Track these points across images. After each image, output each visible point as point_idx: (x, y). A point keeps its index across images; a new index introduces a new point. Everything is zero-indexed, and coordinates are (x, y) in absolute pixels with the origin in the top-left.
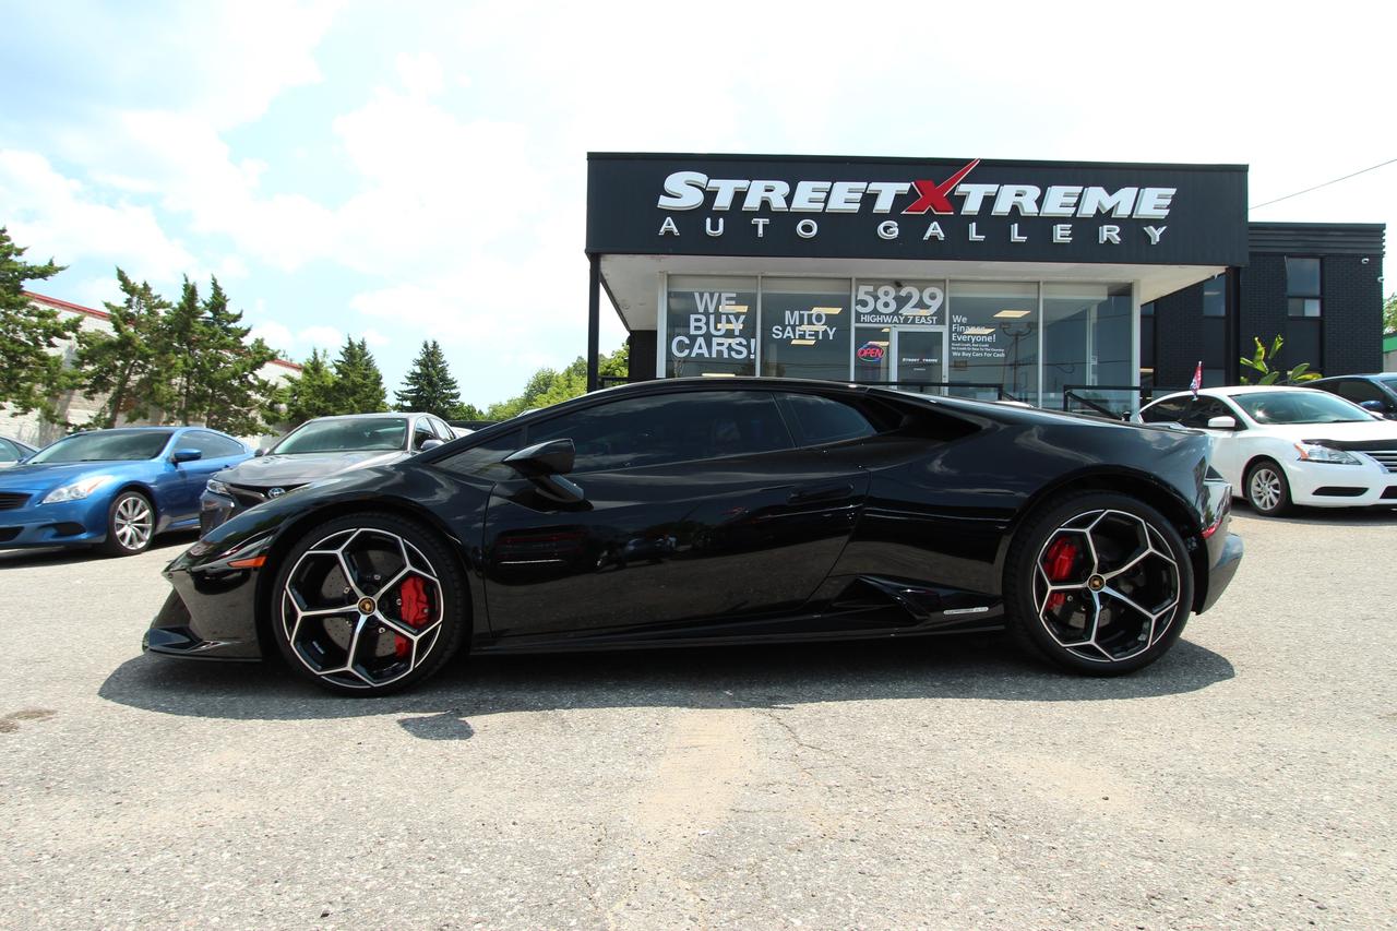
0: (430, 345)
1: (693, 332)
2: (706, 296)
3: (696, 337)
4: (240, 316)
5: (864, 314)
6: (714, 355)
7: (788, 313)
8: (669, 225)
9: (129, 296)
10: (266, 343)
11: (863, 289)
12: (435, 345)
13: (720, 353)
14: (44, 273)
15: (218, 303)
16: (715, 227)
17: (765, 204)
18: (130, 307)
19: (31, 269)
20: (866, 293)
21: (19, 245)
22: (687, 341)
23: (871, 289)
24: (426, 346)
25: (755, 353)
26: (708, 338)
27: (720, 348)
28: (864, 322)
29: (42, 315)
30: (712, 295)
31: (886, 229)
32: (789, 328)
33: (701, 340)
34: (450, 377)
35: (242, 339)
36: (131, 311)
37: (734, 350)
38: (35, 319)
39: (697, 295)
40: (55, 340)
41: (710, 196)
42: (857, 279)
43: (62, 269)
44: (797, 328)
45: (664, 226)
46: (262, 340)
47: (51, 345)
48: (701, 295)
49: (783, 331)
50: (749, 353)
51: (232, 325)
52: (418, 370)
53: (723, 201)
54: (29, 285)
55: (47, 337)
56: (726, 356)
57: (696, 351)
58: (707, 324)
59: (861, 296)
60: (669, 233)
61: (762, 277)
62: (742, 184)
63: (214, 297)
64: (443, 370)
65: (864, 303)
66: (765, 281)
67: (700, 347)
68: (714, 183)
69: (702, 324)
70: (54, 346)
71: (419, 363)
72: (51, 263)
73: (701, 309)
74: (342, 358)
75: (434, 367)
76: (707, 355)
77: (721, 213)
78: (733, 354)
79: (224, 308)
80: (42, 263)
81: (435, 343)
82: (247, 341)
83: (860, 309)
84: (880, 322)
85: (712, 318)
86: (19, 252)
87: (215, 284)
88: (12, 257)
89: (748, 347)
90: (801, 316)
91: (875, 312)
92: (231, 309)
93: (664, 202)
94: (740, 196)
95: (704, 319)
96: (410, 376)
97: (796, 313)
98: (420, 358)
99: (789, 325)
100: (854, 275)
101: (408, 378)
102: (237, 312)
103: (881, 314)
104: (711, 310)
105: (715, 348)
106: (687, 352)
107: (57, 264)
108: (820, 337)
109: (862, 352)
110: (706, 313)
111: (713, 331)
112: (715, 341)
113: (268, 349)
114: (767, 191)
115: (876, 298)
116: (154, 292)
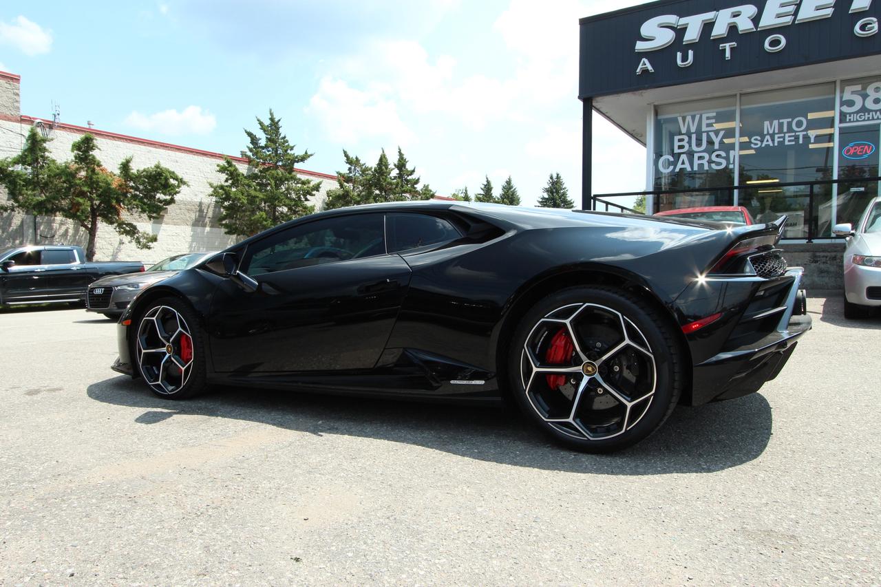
0: (555, 176)
1: (676, 151)
2: (689, 118)
3: (680, 154)
4: (414, 171)
5: (850, 114)
6: (696, 168)
7: (767, 123)
8: (646, 64)
9: (349, 166)
10: (430, 188)
11: (848, 89)
12: (558, 177)
13: (701, 166)
14: (303, 159)
15: (401, 165)
16: (685, 59)
17: (733, 28)
18: (350, 172)
19: (297, 157)
20: (853, 93)
21: (291, 145)
22: (671, 159)
23: (858, 88)
24: (551, 178)
25: (734, 163)
26: (690, 154)
27: (701, 162)
28: (850, 121)
29: (303, 183)
30: (693, 118)
31: (863, 28)
32: (768, 137)
33: (684, 157)
34: (569, 199)
35: (415, 186)
36: (351, 175)
37: (714, 162)
38: (300, 185)
39: (680, 120)
40: (308, 197)
41: (680, 32)
42: (842, 81)
43: (311, 155)
44: (776, 136)
45: (640, 66)
46: (428, 186)
47: (307, 200)
48: (684, 119)
49: (762, 141)
50: (728, 163)
51: (410, 178)
52: (546, 196)
53: (692, 35)
54: (297, 166)
55: (305, 196)
56: (706, 167)
57: (679, 166)
58: (690, 142)
59: (847, 96)
60: (645, 71)
61: (741, 94)
62: (709, 16)
63: (399, 160)
64: (564, 194)
65: (851, 103)
66: (743, 98)
67: (683, 163)
68: (683, 21)
69: (684, 143)
70: (308, 200)
71: (547, 190)
72: (306, 153)
73: (684, 130)
74: (482, 192)
75: (557, 192)
76: (689, 169)
77: (691, 46)
78: (713, 166)
79: (405, 167)
80: (301, 153)
81: (558, 175)
82: (419, 187)
83: (845, 109)
84: (869, 119)
85: (694, 137)
86: (292, 148)
87: (400, 152)
88: (289, 151)
89: (727, 158)
90: (781, 125)
91: (864, 110)
92: (409, 167)
93: (640, 46)
94: (708, 26)
95: (686, 138)
96: (541, 200)
97: (776, 123)
98: (547, 187)
99: (768, 134)
100: (838, 78)
101: (540, 202)
102: (412, 169)
103: (869, 111)
104: (693, 129)
105: (696, 162)
106: (671, 168)
107: (309, 153)
108: (801, 142)
109: (849, 150)
110: (689, 134)
111: (694, 148)
112: (696, 156)
113: (431, 191)
114: (735, 16)
115: (865, 96)
116: (362, 162)
